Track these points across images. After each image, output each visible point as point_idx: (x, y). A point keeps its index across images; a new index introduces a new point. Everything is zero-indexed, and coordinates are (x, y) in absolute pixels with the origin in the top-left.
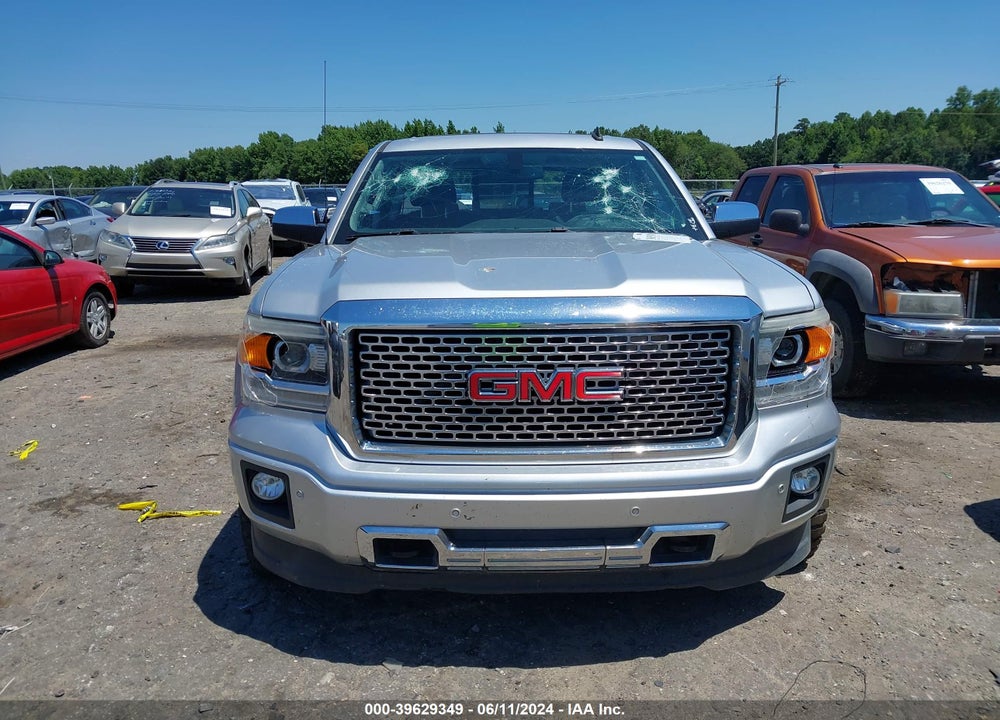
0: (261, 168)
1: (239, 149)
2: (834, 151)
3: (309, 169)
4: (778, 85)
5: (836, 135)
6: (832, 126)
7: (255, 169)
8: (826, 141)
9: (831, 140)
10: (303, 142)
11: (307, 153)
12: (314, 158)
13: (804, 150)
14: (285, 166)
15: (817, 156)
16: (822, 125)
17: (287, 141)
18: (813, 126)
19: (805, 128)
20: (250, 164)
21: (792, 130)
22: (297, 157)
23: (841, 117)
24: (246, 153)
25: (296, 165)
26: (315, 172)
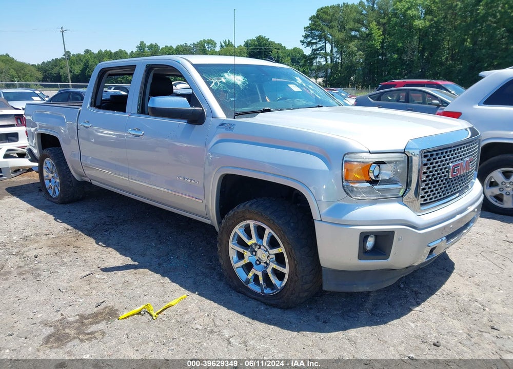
2: (88, 69)
4: (62, 32)
5: (88, 61)
6: (84, 56)
8: (82, 64)
9: (85, 63)
13: (71, 68)
15: (80, 71)
16: (78, 55)
18: (73, 55)
19: (69, 56)
21: (62, 57)
23: (87, 51)
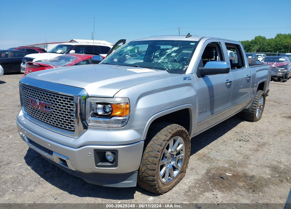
0: (253, 47)
1: (248, 41)
3: (268, 48)
7: (251, 47)
10: (269, 39)
11: (269, 43)
12: (271, 44)
14: (261, 47)
17: (264, 39)
20: (250, 46)
22: (265, 44)
24: (249, 42)
25: (264, 47)
26: (270, 49)
